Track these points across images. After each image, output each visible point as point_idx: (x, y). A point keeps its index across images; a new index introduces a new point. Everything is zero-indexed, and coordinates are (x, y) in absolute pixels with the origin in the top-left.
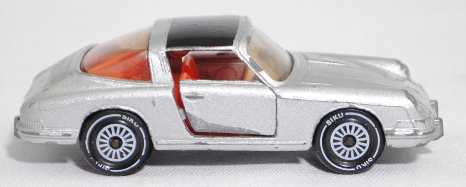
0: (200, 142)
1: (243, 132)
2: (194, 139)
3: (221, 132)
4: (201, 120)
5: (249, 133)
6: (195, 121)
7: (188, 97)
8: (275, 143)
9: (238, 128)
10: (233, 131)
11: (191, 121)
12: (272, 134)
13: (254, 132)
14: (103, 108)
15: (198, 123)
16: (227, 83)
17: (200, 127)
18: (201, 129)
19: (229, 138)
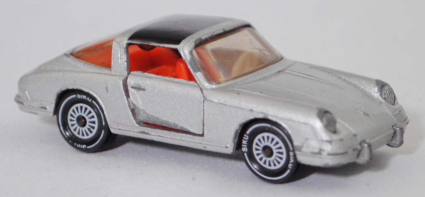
0: (143, 131)
1: (177, 128)
2: (139, 128)
3: (159, 125)
4: (144, 111)
5: (182, 129)
6: (138, 111)
7: (132, 87)
8: (202, 142)
9: (173, 123)
10: (169, 125)
11: (135, 111)
12: (201, 133)
13: (186, 129)
14: (70, 88)
15: (141, 113)
16: (168, 79)
17: (143, 117)
18: (144, 119)
19: (167, 131)
